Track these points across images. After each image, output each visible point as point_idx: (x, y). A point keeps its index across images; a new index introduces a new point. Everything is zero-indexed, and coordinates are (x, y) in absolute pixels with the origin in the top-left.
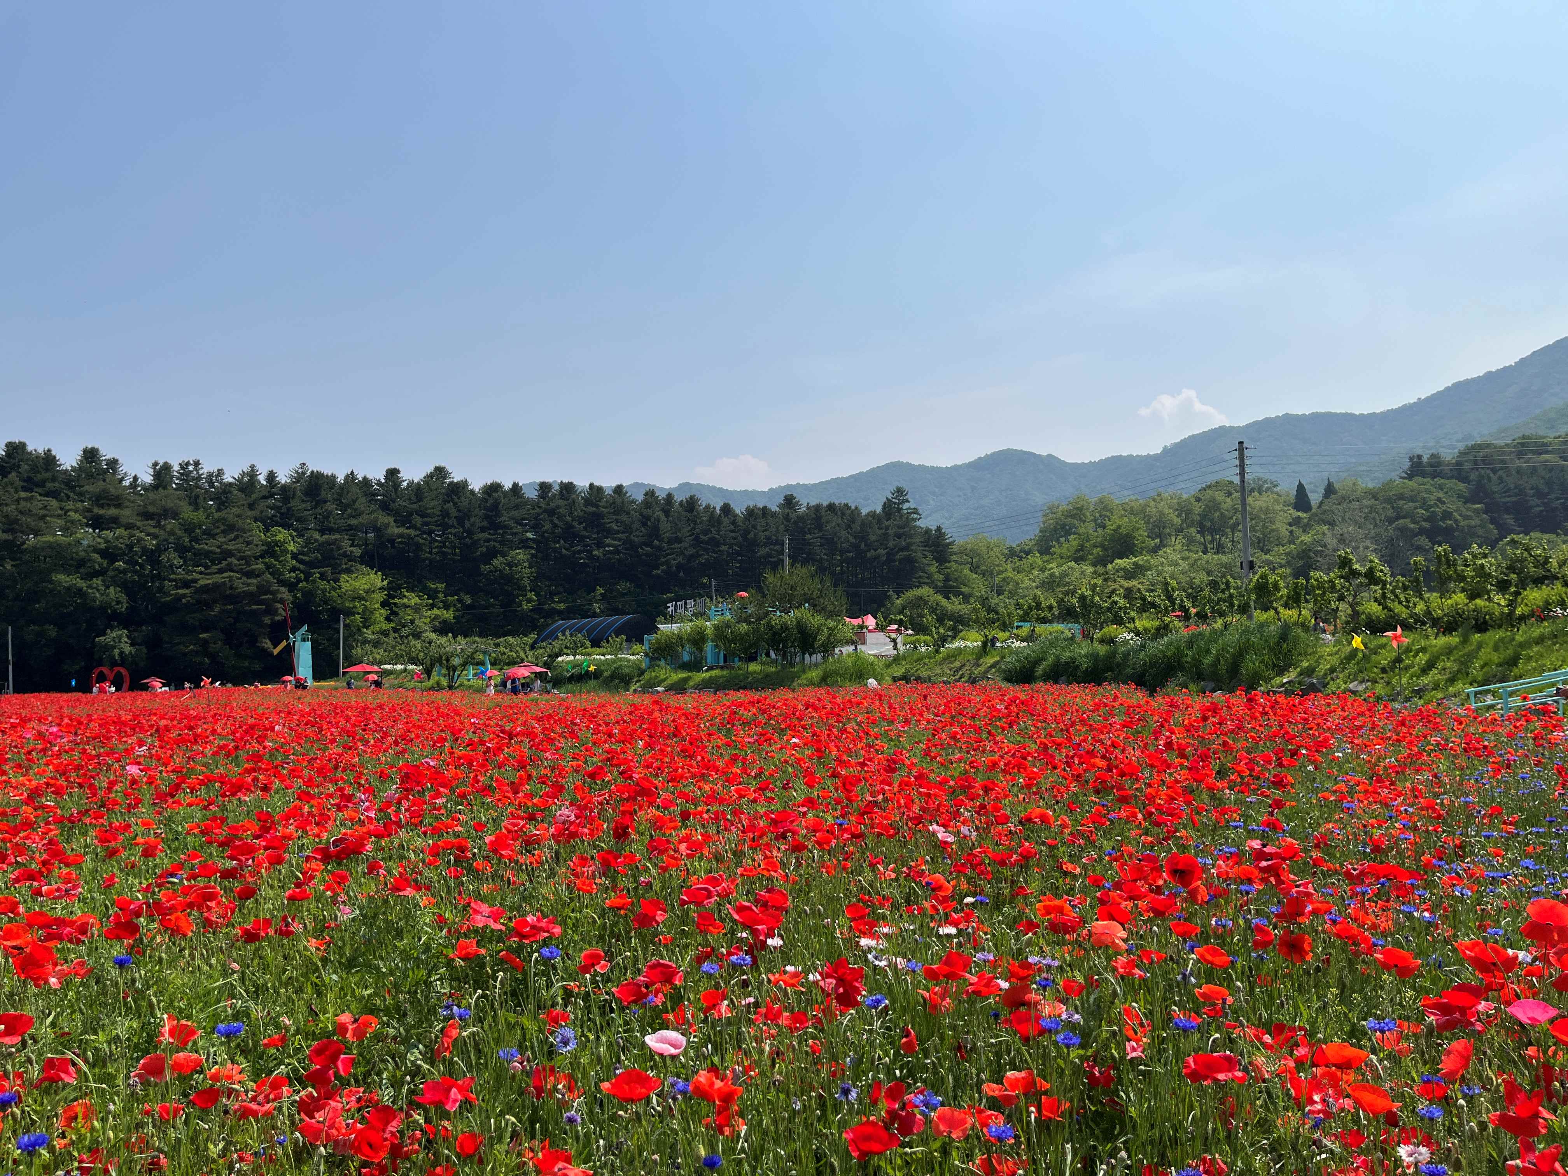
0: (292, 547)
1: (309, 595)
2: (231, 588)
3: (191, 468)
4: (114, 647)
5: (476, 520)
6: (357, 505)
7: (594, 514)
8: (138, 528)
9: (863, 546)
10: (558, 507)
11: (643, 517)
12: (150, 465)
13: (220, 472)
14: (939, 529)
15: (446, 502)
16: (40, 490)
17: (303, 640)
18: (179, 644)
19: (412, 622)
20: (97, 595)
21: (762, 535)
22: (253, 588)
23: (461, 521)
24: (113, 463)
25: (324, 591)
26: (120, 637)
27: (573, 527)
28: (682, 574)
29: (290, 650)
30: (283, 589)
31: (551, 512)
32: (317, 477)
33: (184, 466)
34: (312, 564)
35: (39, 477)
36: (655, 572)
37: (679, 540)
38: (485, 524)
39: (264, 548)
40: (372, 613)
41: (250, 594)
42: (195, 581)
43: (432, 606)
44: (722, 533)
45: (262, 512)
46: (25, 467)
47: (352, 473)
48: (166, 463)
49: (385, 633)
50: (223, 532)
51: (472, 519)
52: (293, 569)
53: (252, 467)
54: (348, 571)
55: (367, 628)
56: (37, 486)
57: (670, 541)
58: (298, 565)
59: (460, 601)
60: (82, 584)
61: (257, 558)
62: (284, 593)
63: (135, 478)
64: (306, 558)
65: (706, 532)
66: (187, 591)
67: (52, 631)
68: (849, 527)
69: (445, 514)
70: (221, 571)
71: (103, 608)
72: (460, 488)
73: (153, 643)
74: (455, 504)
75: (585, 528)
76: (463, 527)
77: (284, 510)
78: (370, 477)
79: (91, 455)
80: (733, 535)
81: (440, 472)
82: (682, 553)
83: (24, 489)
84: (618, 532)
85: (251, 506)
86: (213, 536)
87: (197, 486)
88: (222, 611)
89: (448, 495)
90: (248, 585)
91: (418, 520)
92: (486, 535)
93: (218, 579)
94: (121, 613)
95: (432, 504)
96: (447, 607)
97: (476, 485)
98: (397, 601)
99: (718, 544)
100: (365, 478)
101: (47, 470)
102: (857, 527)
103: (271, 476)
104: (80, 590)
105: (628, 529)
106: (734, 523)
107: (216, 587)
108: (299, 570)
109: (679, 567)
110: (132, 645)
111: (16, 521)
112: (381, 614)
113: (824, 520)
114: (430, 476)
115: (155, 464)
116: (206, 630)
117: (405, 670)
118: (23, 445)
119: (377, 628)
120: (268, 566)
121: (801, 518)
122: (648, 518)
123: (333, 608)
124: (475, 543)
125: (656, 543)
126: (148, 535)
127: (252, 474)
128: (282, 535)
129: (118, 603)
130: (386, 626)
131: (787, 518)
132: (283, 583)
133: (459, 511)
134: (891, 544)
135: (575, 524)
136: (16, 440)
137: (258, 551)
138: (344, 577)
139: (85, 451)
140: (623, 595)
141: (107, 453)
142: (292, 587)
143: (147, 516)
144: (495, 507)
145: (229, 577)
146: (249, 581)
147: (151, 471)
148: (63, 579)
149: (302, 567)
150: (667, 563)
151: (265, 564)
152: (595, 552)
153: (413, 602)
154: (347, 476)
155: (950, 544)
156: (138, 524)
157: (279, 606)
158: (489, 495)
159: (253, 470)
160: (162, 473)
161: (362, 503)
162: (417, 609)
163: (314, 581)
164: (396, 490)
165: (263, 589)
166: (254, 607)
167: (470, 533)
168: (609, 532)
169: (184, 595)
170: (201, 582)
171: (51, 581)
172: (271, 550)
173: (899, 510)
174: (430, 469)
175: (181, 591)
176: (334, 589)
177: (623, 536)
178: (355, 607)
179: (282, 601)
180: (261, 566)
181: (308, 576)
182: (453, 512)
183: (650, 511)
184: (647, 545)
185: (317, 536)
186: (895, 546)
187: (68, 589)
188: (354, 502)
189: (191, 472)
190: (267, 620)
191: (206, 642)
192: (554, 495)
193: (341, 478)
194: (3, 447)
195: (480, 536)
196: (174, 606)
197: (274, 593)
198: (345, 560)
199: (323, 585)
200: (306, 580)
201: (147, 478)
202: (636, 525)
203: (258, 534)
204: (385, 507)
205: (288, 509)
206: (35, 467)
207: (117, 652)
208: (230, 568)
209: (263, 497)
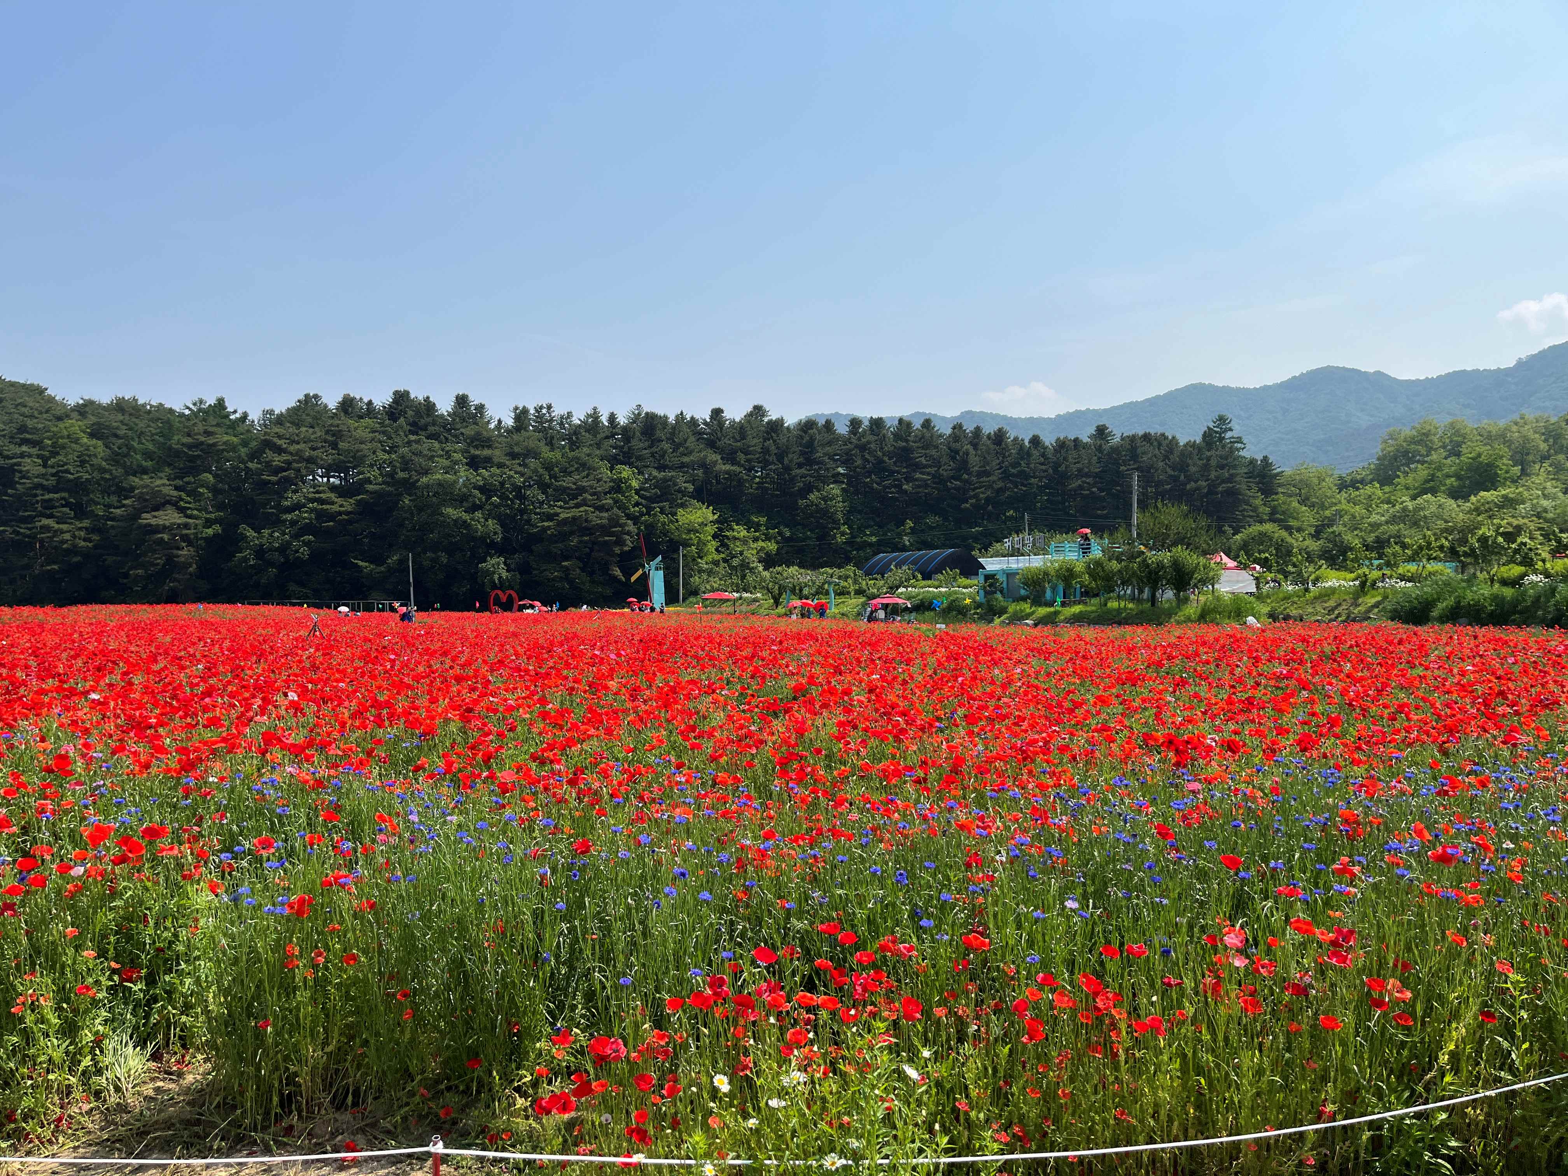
0: (635, 484)
1: (651, 527)
2: (586, 521)
3: (544, 411)
4: (494, 573)
5: (794, 457)
6: (688, 444)
7: (905, 449)
8: (507, 467)
9: (1182, 477)
10: (869, 442)
11: (952, 451)
12: (512, 409)
13: (570, 414)
14: (1265, 458)
15: (765, 440)
16: (425, 433)
17: (657, 569)
18: (545, 570)
19: (741, 553)
20: (479, 526)
21: (1074, 468)
22: (604, 521)
23: (780, 457)
24: (481, 408)
25: (664, 524)
26: (498, 564)
27: (884, 462)
28: (990, 507)
29: (645, 577)
30: (629, 522)
31: (863, 448)
32: (651, 418)
33: (538, 409)
34: (652, 500)
35: (423, 422)
36: (963, 506)
37: (987, 474)
38: (801, 459)
39: (612, 484)
40: (705, 544)
41: (602, 526)
42: (557, 514)
43: (756, 540)
44: (1032, 466)
45: (607, 451)
46: (410, 413)
47: (682, 413)
48: (524, 407)
49: (716, 563)
50: (577, 469)
51: (790, 456)
52: (637, 504)
53: (595, 409)
54: (683, 506)
55: (701, 558)
56: (421, 429)
57: (980, 474)
58: (640, 500)
59: (780, 533)
60: (466, 517)
61: (606, 494)
62: (631, 527)
63: (500, 421)
64: (648, 494)
65: (1016, 464)
66: (551, 524)
68: (1166, 457)
69: (766, 451)
70: (577, 506)
71: (483, 539)
72: (776, 426)
73: (524, 569)
74: (774, 441)
75: (895, 463)
76: (782, 463)
77: (626, 449)
78: (697, 416)
79: (462, 401)
80: (1044, 467)
81: (758, 410)
82: (990, 487)
83: (412, 433)
84: (925, 466)
85: (598, 446)
86: (570, 474)
87: (550, 428)
88: (580, 542)
89: (768, 433)
90: (601, 518)
91: (741, 457)
92: (803, 471)
93: (575, 512)
94: (498, 542)
95: (754, 442)
96: (768, 538)
97: (790, 421)
98: (728, 534)
99: (1027, 477)
100: (692, 418)
101: (428, 415)
102: (1175, 458)
103: (612, 418)
104: (465, 522)
105: (937, 463)
106: (1043, 455)
107: (574, 520)
108: (641, 504)
109: (987, 499)
110: (508, 571)
111: (411, 462)
112: (712, 545)
113: (1139, 451)
114: (750, 415)
115: (516, 408)
116: (566, 559)
117: (741, 598)
118: (407, 393)
119: (710, 558)
120: (616, 501)
121: (1115, 450)
122: (957, 452)
123: (671, 540)
124: (792, 479)
125: (966, 476)
126: (516, 473)
127: (595, 416)
128: (626, 472)
129: (495, 533)
130: (717, 557)
131: (1099, 449)
132: (628, 516)
133: (778, 448)
134: (1213, 475)
135: (886, 459)
136: (401, 389)
137: (607, 487)
138: (680, 511)
139: (457, 398)
140: (931, 528)
141: (475, 399)
142: (635, 519)
144: (810, 444)
145: (586, 511)
146: (601, 515)
147: (513, 415)
148: (452, 512)
149: (644, 502)
150: (976, 496)
151: (613, 499)
152: (905, 487)
153: (742, 534)
154: (677, 416)
155: (1278, 474)
156: (507, 463)
157: (627, 537)
158: (805, 432)
159: (595, 413)
160: (521, 415)
161: (691, 442)
162: (745, 542)
163: (655, 515)
164: (721, 429)
165: (614, 522)
166: (606, 538)
167: (787, 469)
168: (918, 467)
169: (549, 528)
170: (562, 516)
171: (442, 514)
172: (618, 486)
173: (1221, 439)
174: (750, 409)
175: (546, 524)
176: (672, 522)
177: (932, 470)
178: (691, 539)
179: (628, 533)
180: (611, 501)
181: (649, 510)
182: (773, 448)
183: (957, 446)
184: (956, 480)
185: (655, 473)
186: (1217, 478)
187: (456, 521)
188: (686, 441)
189: (545, 415)
190: (617, 550)
191: (567, 569)
192: (865, 431)
193: (672, 419)
194: (390, 395)
195: (798, 471)
196: (539, 537)
197: (622, 526)
198: (680, 495)
199: (663, 518)
200: (648, 513)
201: (509, 421)
202: (945, 459)
203: (605, 472)
204: (711, 444)
205: (629, 448)
206: (418, 413)
207: (496, 577)
208: (584, 503)
209: (607, 437)
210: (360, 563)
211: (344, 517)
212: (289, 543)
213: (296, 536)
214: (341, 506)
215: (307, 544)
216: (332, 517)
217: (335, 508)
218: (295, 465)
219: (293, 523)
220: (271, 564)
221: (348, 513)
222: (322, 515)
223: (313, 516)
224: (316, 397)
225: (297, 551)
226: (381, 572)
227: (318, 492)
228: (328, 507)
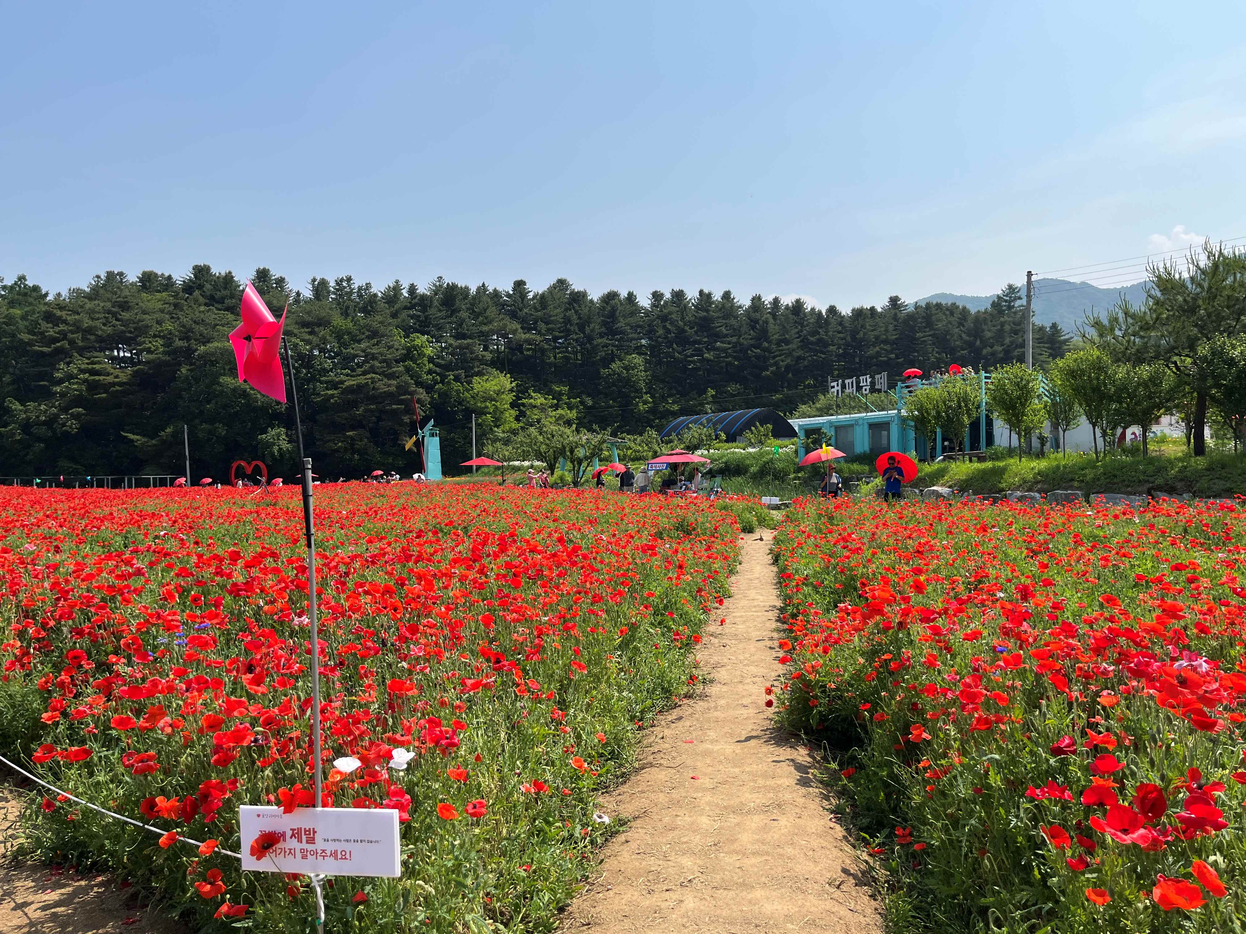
0: (429, 351)
1: (444, 395)
2: (374, 389)
3: (345, 284)
4: (274, 444)
5: (596, 326)
6: (488, 313)
7: (704, 319)
8: (295, 335)
9: (978, 342)
10: (670, 313)
11: (752, 321)
12: (310, 281)
13: (368, 286)
14: (1054, 326)
15: (566, 310)
16: (220, 306)
17: (432, 435)
18: (329, 441)
19: (539, 421)
20: (259, 396)
21: (872, 336)
22: (393, 389)
23: (582, 328)
24: (281, 281)
25: (458, 392)
26: (279, 435)
27: (685, 331)
28: (790, 375)
29: (419, 444)
30: (421, 390)
31: (664, 318)
32: (452, 288)
33: (339, 282)
34: (448, 367)
35: (219, 295)
36: (764, 374)
37: (787, 342)
38: (603, 329)
39: (404, 352)
40: (502, 412)
41: (389, 395)
42: (342, 382)
43: (556, 407)
44: (830, 333)
45: (404, 320)
46: (208, 286)
47: (483, 285)
48: (323, 279)
49: (514, 432)
50: (368, 337)
51: (592, 326)
52: (430, 372)
53: (397, 282)
54: (480, 374)
55: (498, 427)
56: (218, 302)
57: (779, 343)
58: (434, 368)
59: (582, 403)
60: (245, 386)
61: (397, 361)
62: (422, 394)
63: (298, 294)
64: (443, 362)
65: (815, 333)
66: (335, 392)
67: (222, 430)
68: (961, 324)
69: (567, 321)
70: (364, 373)
71: (264, 409)
72: (579, 298)
73: (308, 441)
74: (576, 312)
75: (696, 332)
76: (584, 333)
77: (422, 318)
78: (500, 289)
79: (263, 275)
80: (841, 335)
81: (562, 283)
82: (790, 354)
83: (206, 304)
84: (726, 336)
85: (394, 315)
86: (359, 342)
87: (349, 299)
88: (366, 411)
89: (570, 304)
90: (389, 386)
91: (542, 326)
92: (604, 340)
93: (362, 380)
94: (281, 413)
95: (556, 313)
96: (570, 408)
97: (595, 295)
98: (524, 401)
99: (826, 345)
100: (495, 290)
101: (225, 288)
102: (970, 324)
103: (412, 289)
104: (245, 391)
105: (737, 332)
106: (840, 324)
107: (360, 388)
108: (435, 372)
109: (787, 367)
110: (289, 442)
111: (191, 330)
112: (510, 414)
113: (934, 318)
114: (554, 287)
115: (314, 280)
116: (353, 428)
117: (532, 467)
118: (208, 268)
119: (507, 427)
120: (408, 370)
121: (911, 317)
122: (756, 321)
123: (467, 409)
124: (595, 348)
125: (766, 344)
126: (302, 340)
127: (397, 288)
128: (421, 339)
129: (278, 403)
130: (515, 425)
131: (895, 318)
132: (419, 384)
133: (580, 318)
134: (1007, 341)
135: (687, 328)
136: (201, 263)
137: (398, 354)
138: (476, 379)
139: (258, 271)
140: (733, 396)
141: (276, 273)
142: (429, 389)
143: (304, 324)
144: (612, 315)
145: (372, 378)
146: (390, 382)
147: (310, 287)
148: (229, 381)
149: (438, 370)
150: (776, 364)
151: (405, 367)
152: (706, 355)
153: (539, 401)
154: (479, 289)
155: (1067, 340)
156: (295, 331)
157: (417, 405)
158: (607, 303)
159: (397, 285)
160: (320, 288)
161: (492, 312)
162: (542, 408)
163: (449, 383)
164: (523, 300)
165: (403, 389)
166: (394, 407)
167: (590, 339)
168: (718, 336)
169: (332, 396)
170: (347, 383)
171: (219, 384)
172: (410, 354)
173: (1010, 307)
174: (553, 281)
175: (330, 392)
176: (468, 390)
177: (734, 339)
178: (487, 407)
179: (419, 401)
180: (401, 369)
181: (443, 377)
182: (575, 319)
183: (758, 315)
184: (756, 348)
185: (451, 341)
186: (1012, 343)
187: (234, 390)
188: (485, 310)
189: (345, 287)
190: (406, 419)
191: (352, 438)
192: (666, 302)
193: (473, 290)
194: (191, 270)
195: (600, 341)
196: (325, 406)
197: (412, 394)
198: (477, 363)
199: (456, 386)
200: (442, 382)
201: (307, 293)
202: (743, 330)
203: (399, 341)
204: (514, 315)
205: (426, 317)
206: (215, 287)
207: (275, 449)
208: (372, 370)
209: (406, 308)
210: (131, 436)
211: (118, 388)
212: (57, 416)
213: (65, 410)
214: (117, 377)
215: (76, 417)
216: (106, 387)
217: (110, 379)
218: (70, 336)
219: (63, 395)
220: (39, 439)
221: (120, 384)
222: (93, 387)
223: (84, 388)
224: (121, 274)
225: (64, 425)
226: (154, 445)
227: (93, 363)
228: (102, 378)
